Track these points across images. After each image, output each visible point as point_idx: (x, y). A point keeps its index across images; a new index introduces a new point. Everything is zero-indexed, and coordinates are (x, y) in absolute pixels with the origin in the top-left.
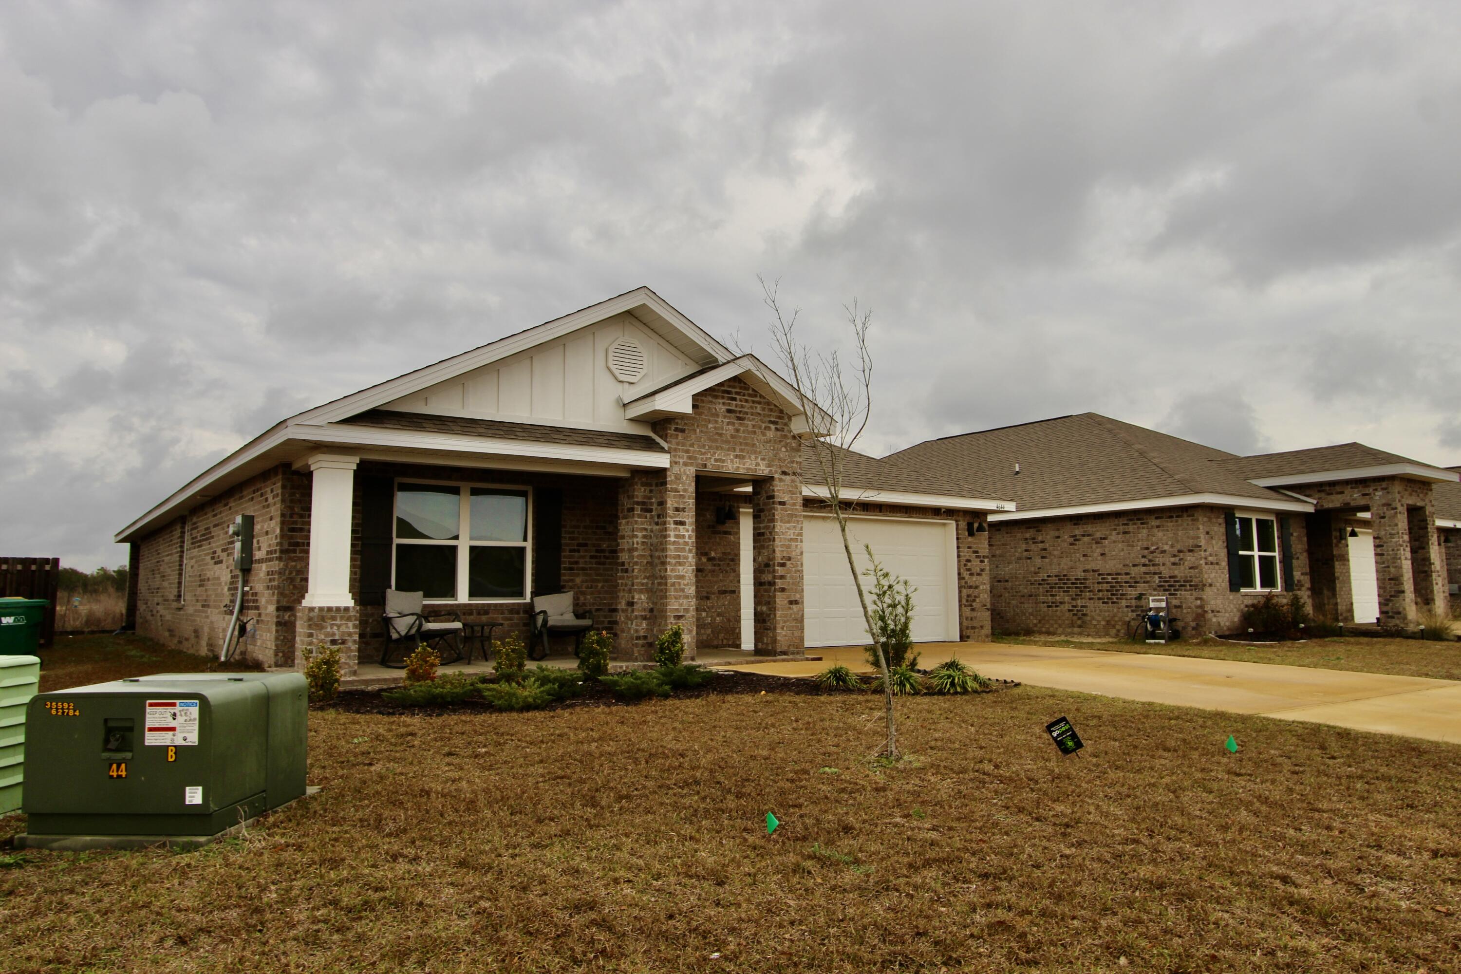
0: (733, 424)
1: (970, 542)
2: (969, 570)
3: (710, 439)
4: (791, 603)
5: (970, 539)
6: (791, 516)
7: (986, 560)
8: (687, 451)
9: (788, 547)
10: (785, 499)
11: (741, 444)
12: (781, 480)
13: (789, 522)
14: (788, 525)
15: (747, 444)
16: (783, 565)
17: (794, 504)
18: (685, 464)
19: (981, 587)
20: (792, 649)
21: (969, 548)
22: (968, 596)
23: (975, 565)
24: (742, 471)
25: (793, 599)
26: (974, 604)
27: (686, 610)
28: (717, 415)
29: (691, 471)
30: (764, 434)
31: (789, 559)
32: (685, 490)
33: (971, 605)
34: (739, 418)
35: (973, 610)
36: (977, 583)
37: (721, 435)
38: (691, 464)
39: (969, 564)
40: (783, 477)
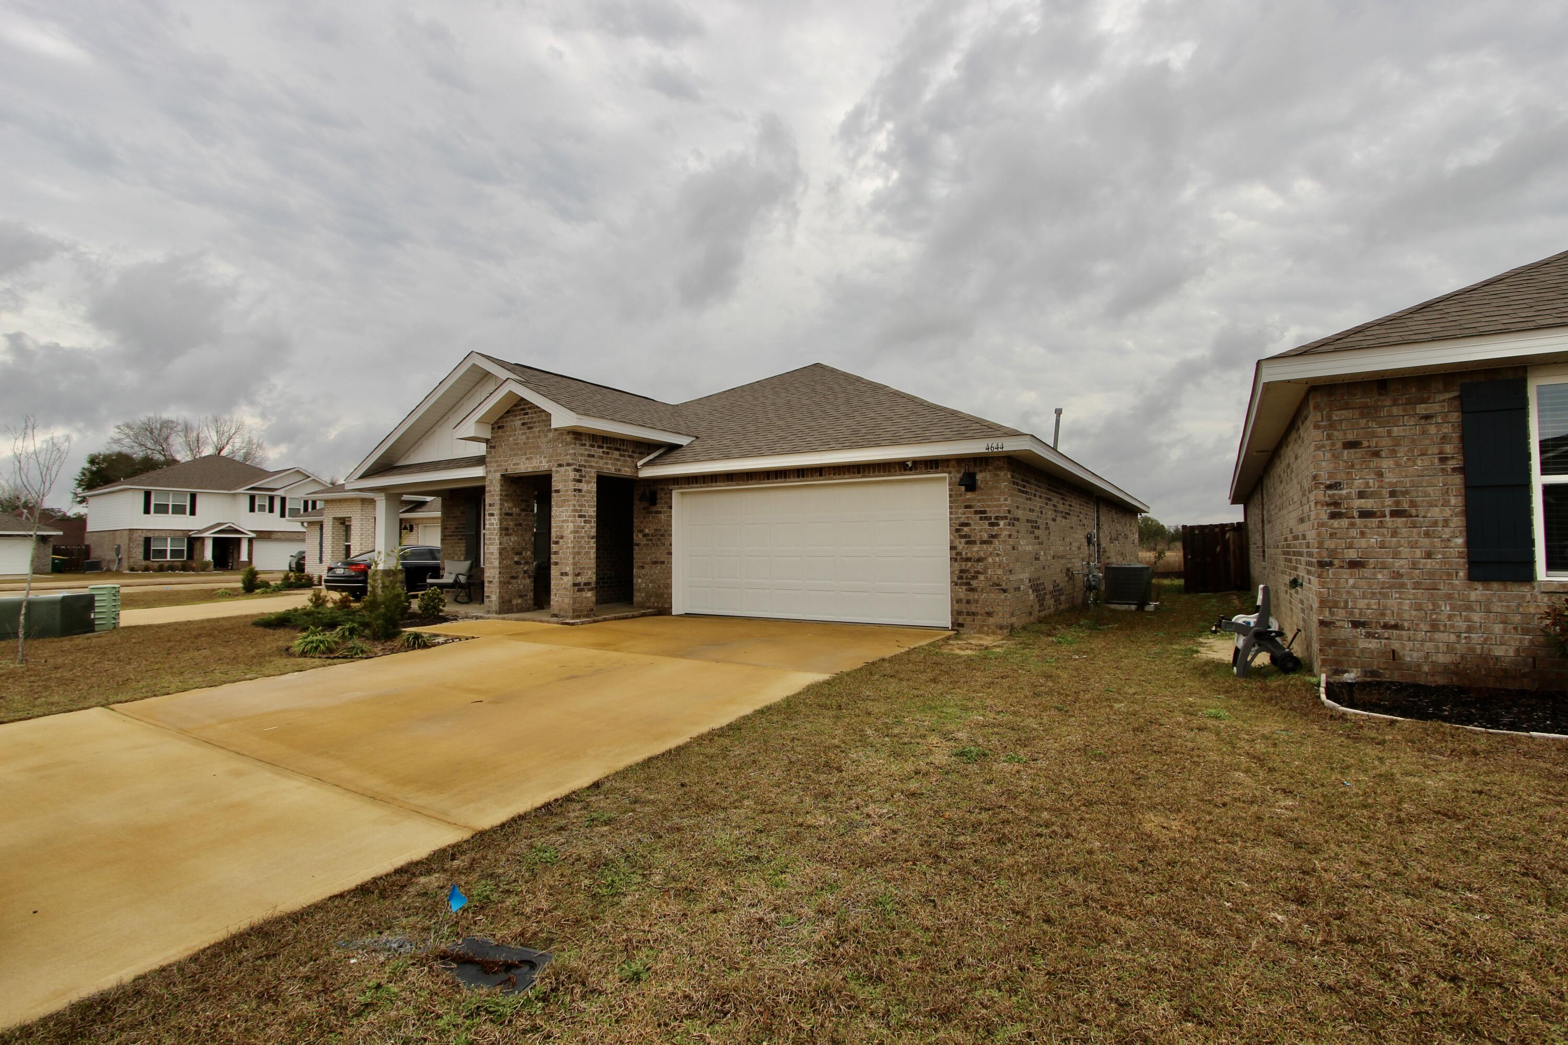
0: (525, 433)
1: (969, 499)
2: (965, 536)
3: (511, 450)
4: (562, 574)
5: (969, 495)
6: (564, 501)
7: (1002, 523)
8: (497, 462)
9: (561, 527)
10: (559, 488)
11: (530, 448)
12: (557, 472)
13: (562, 506)
14: (561, 509)
15: (534, 447)
16: (557, 543)
17: (567, 491)
18: (495, 471)
19: (990, 560)
20: (562, 613)
21: (967, 507)
22: (962, 571)
23: (980, 529)
24: (530, 470)
25: (563, 571)
26: (974, 583)
27: (494, 577)
28: (516, 430)
29: (498, 476)
30: (546, 436)
31: (562, 537)
32: (495, 491)
33: (969, 584)
34: (530, 428)
35: (972, 590)
36: (982, 554)
37: (517, 444)
38: (498, 471)
39: (966, 529)
40: (559, 469)
